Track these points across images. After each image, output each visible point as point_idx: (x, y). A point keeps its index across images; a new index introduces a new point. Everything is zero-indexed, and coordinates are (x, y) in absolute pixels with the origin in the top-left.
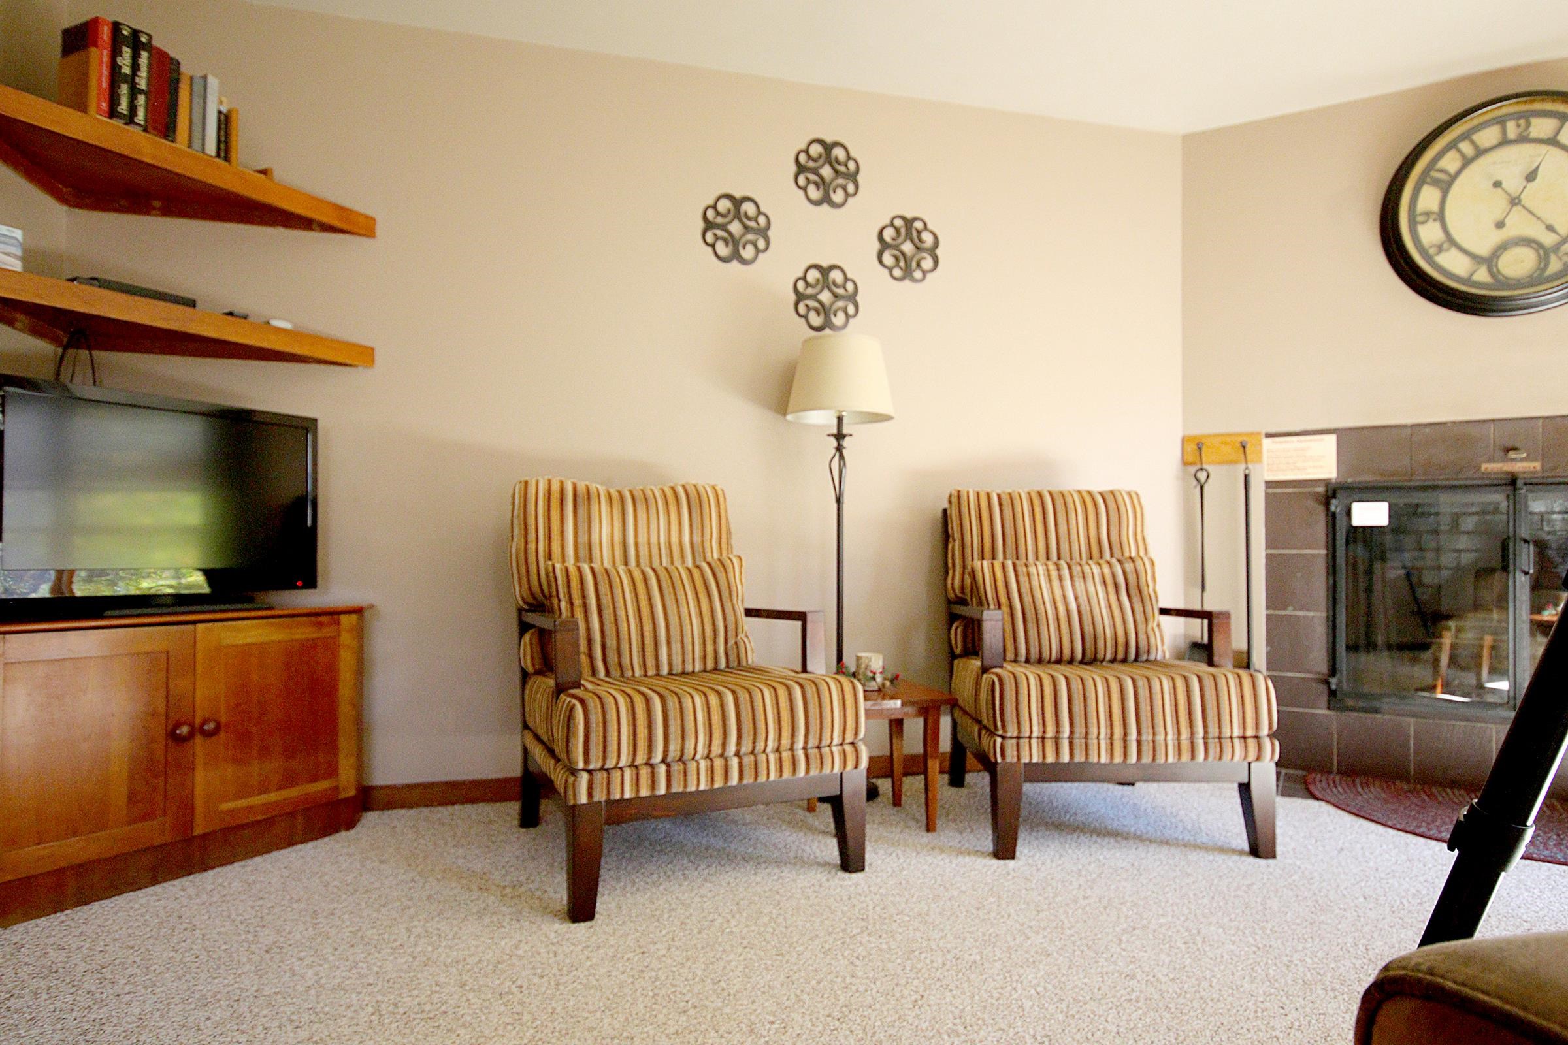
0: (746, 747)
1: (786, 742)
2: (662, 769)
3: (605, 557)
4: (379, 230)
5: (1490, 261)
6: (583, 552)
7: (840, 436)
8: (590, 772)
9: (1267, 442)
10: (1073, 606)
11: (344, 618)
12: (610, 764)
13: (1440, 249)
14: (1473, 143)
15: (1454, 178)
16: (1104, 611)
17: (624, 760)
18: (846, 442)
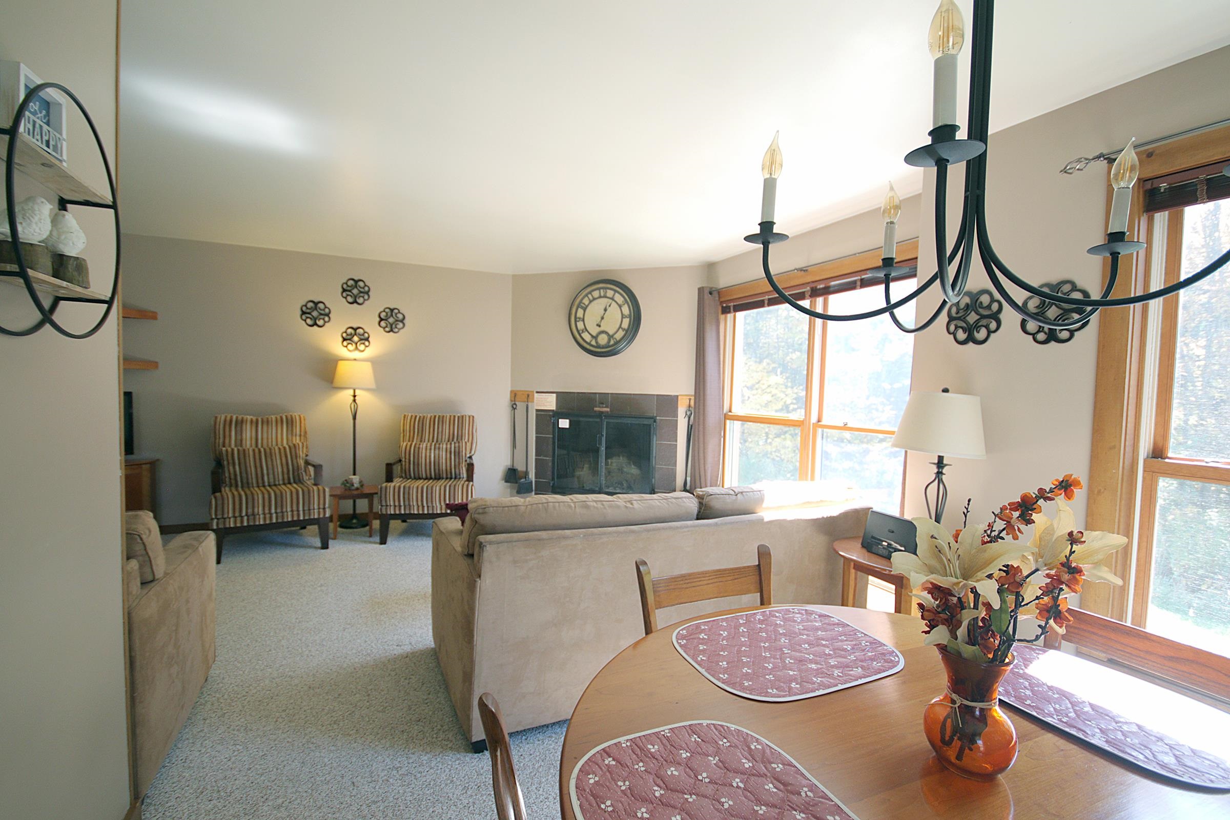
0: (279, 510)
1: (295, 508)
2: (245, 518)
3: (248, 443)
4: (159, 317)
5: (595, 337)
6: (239, 442)
7: (355, 396)
8: (218, 519)
9: (536, 395)
10: (432, 459)
11: (144, 466)
12: (226, 516)
13: (583, 332)
14: (592, 295)
15: (587, 306)
16: (444, 461)
17: (231, 515)
18: (356, 398)
